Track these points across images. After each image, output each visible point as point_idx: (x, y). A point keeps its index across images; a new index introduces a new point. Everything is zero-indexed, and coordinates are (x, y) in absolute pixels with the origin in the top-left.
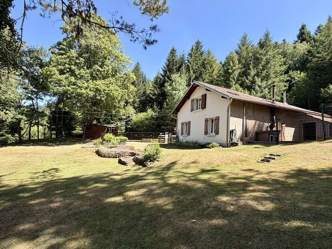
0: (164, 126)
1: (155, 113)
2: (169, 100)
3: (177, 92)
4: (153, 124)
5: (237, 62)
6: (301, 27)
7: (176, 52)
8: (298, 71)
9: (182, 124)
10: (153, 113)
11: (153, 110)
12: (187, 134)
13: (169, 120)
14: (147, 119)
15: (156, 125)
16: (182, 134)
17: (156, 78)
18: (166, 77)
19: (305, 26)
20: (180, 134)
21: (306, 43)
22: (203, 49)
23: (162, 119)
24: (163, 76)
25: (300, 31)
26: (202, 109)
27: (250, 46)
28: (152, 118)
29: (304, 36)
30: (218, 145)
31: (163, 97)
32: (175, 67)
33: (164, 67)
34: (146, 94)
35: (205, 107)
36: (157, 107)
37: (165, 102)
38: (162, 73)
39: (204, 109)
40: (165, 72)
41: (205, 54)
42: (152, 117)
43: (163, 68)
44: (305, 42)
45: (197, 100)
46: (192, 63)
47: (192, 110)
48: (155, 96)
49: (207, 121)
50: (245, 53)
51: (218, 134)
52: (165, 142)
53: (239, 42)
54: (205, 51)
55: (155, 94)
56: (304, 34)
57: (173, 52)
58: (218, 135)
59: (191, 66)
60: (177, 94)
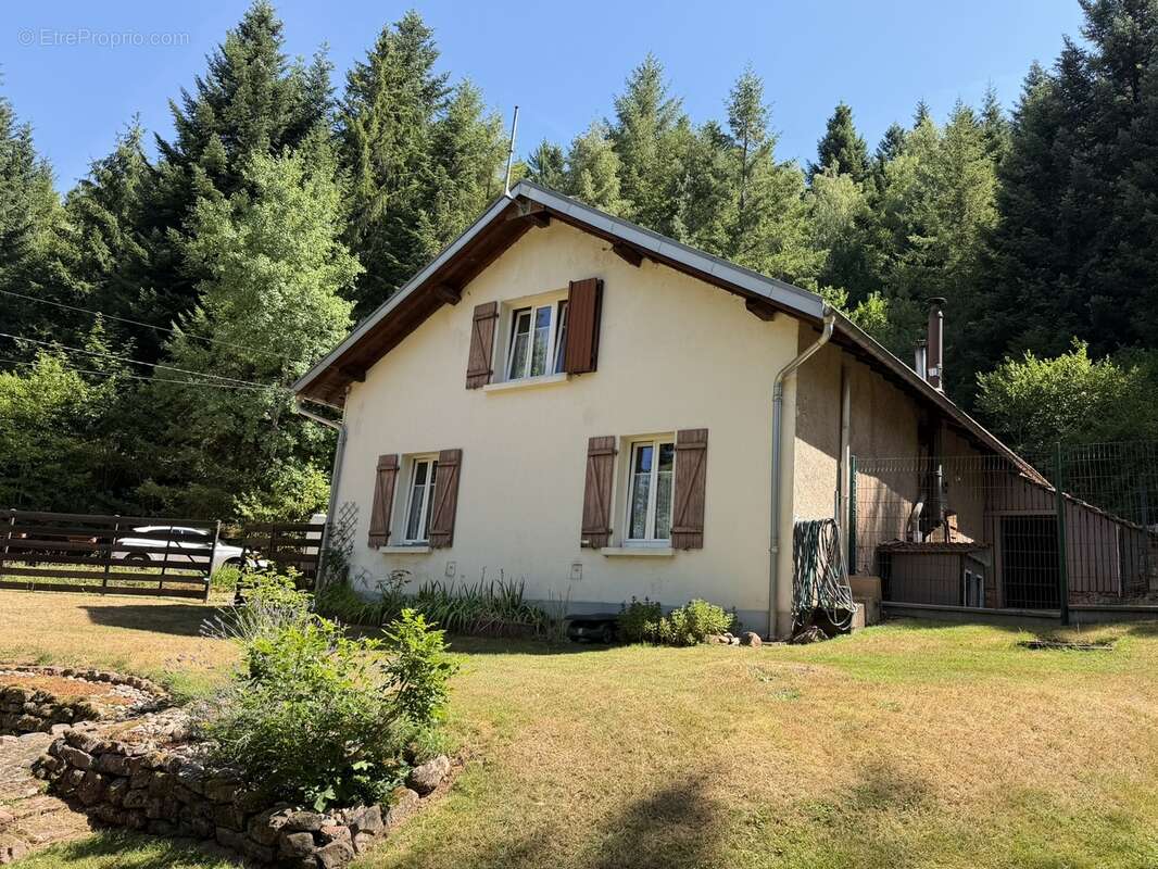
0: (159, 483)
1: (94, 383)
2: (209, 317)
3: (283, 267)
4: (73, 461)
5: (614, 183)
6: (832, 114)
7: (275, 38)
8: (842, 291)
9: (388, 466)
10: (80, 384)
11: (82, 364)
12: (420, 538)
13: (197, 444)
14: (23, 422)
15: (98, 473)
16: (379, 536)
17: (111, 168)
18: (199, 171)
19: (849, 111)
20: (366, 538)
21: (852, 183)
22: (435, 72)
23: (143, 431)
24: (172, 157)
25: (830, 128)
26: (569, 379)
27: (673, 124)
28: (68, 418)
29: (843, 150)
30: (724, 621)
31: (160, 291)
32: (266, 123)
33: (192, 106)
34: (19, 257)
35: (592, 365)
36: (115, 347)
37: (179, 322)
38: (172, 137)
39: (579, 372)
40: (194, 135)
41: (442, 100)
42: (66, 413)
43: (181, 106)
44: (846, 176)
45: (516, 312)
46: (375, 126)
47: (479, 376)
48: (89, 280)
49: (600, 453)
50: (652, 150)
51: (700, 545)
52: (211, 596)
53: (623, 91)
54: (446, 86)
55: (96, 265)
56: (846, 147)
57: (257, 30)
58: (694, 553)
59: (371, 146)
60: (283, 285)
